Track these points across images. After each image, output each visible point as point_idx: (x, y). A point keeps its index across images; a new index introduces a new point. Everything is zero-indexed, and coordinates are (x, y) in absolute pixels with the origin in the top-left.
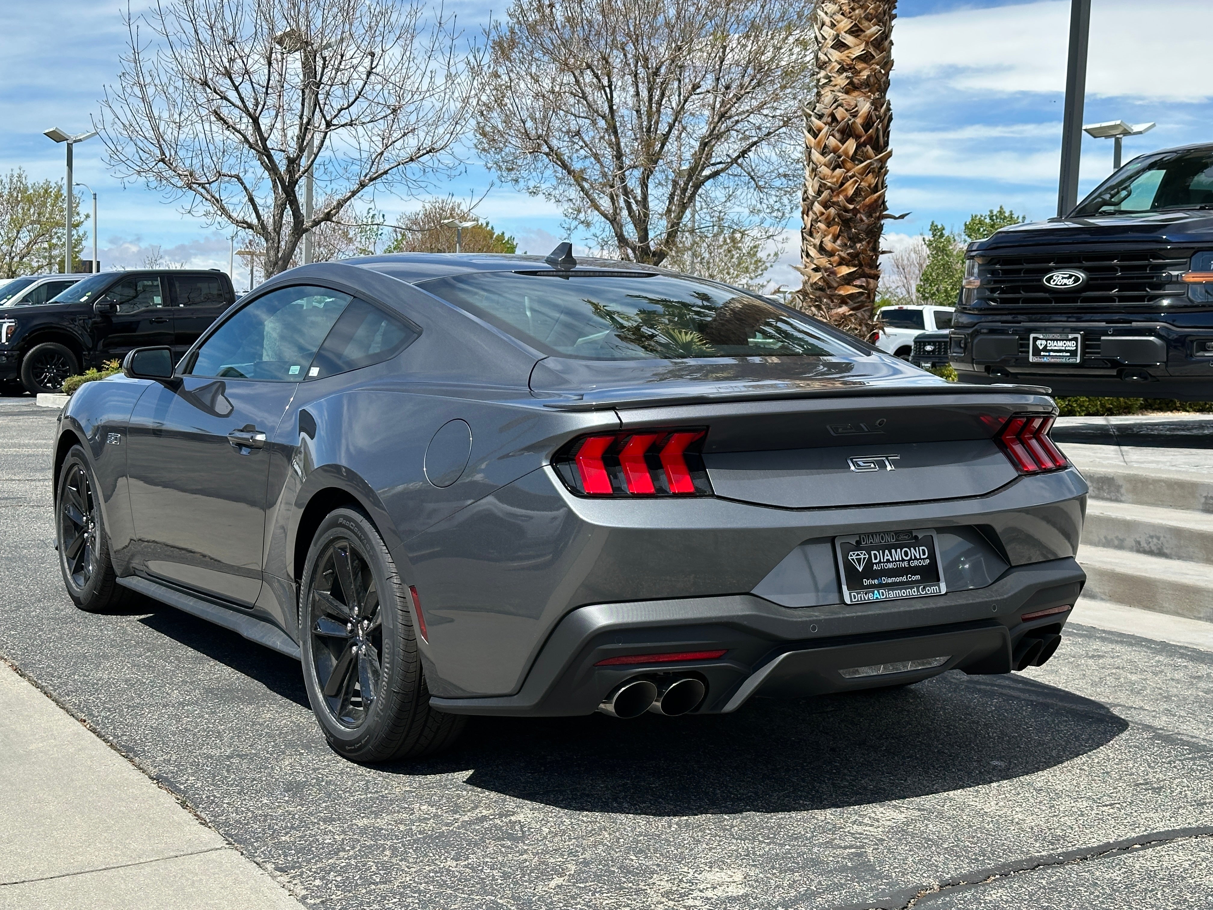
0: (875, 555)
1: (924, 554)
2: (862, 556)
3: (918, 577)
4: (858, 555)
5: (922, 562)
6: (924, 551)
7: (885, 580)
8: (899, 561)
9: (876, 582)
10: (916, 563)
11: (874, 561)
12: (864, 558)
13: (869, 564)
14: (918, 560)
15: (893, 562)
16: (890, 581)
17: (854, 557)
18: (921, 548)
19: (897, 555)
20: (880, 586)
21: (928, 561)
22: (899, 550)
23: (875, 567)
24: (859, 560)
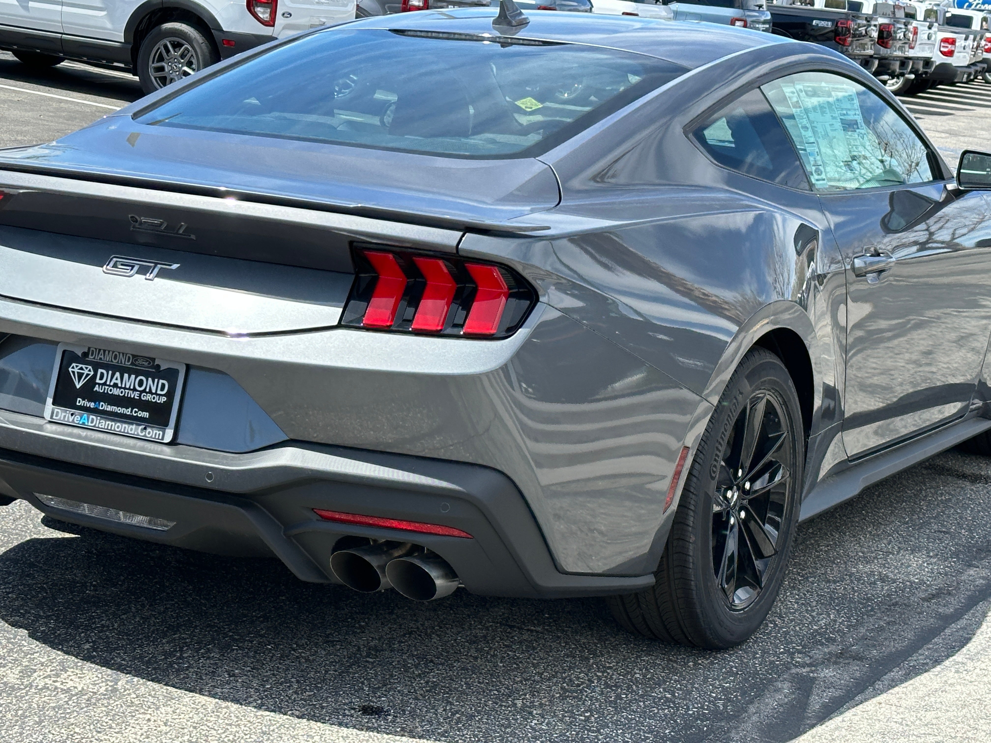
0: (102, 374)
1: (162, 389)
2: (86, 372)
3: (146, 415)
4: (81, 369)
5: (157, 398)
6: (163, 386)
7: (104, 406)
10: (149, 397)
11: (98, 381)
12: (88, 375)
13: (92, 382)
14: (152, 394)
15: (121, 388)
16: (109, 408)
17: (76, 370)
20: (95, 411)
21: (164, 399)
22: (133, 377)
23: (96, 388)
24: (80, 375)
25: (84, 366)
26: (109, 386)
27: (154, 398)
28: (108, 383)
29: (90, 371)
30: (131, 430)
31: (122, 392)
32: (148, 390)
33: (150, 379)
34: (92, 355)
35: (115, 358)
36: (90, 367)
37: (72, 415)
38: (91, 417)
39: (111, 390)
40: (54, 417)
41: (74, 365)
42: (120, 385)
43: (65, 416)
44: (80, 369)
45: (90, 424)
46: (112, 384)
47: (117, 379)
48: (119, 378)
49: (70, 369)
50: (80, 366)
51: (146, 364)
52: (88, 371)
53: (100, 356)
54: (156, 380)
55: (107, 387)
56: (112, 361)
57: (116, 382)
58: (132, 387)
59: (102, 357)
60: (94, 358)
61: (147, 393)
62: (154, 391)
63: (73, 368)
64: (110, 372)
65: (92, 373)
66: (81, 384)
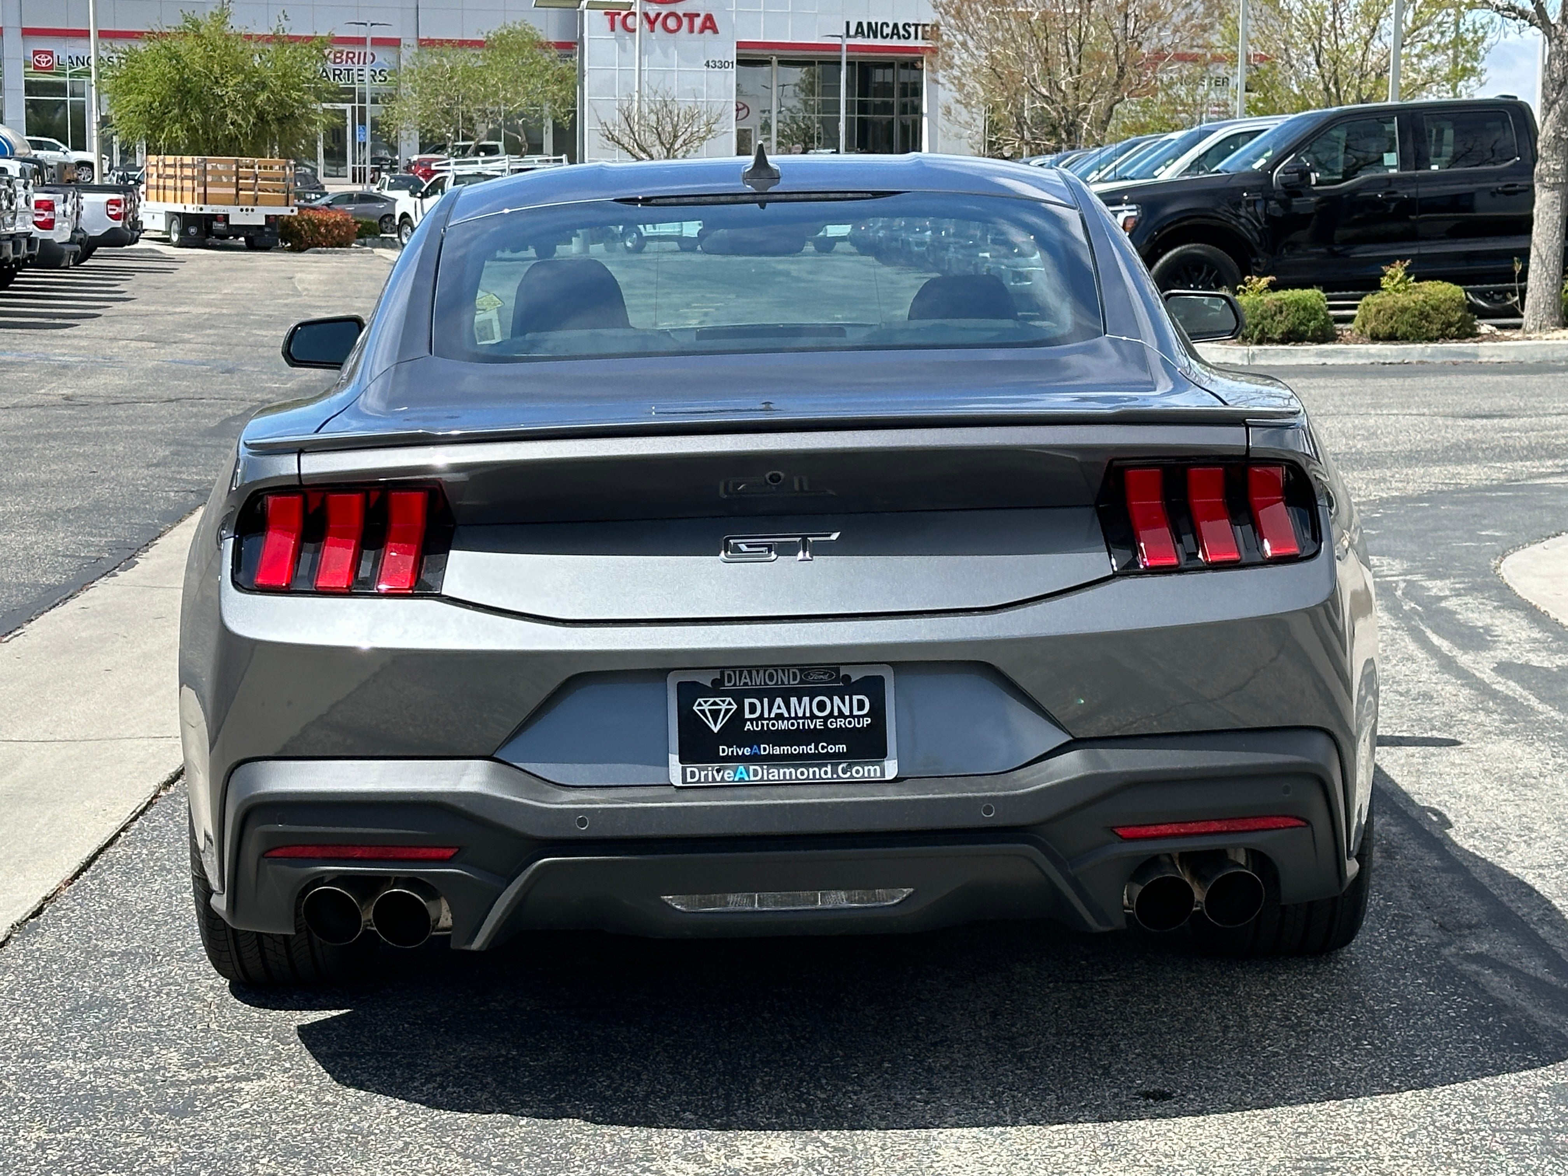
2: (724, 707)
4: (715, 703)
8: (804, 717)
9: (747, 751)
12: (727, 711)
14: (845, 717)
16: (777, 751)
17: (706, 707)
18: (855, 698)
19: (801, 707)
20: (755, 759)
22: (806, 699)
23: (748, 726)
25: (717, 700)
26: (769, 719)
27: (850, 723)
28: (766, 716)
29: (730, 704)
30: (826, 773)
31: (793, 725)
32: (836, 713)
33: (836, 698)
34: (729, 681)
35: (771, 679)
36: (728, 699)
37: (718, 771)
38: (752, 768)
39: (773, 725)
40: (689, 780)
41: (701, 700)
42: (786, 715)
43: (706, 776)
44: (711, 705)
45: (752, 778)
46: (772, 715)
47: (779, 708)
48: (782, 705)
49: (695, 708)
50: (712, 700)
51: (826, 677)
52: (727, 704)
53: (743, 681)
54: (847, 698)
55: (765, 722)
56: (766, 684)
57: (779, 711)
58: (808, 715)
59: (748, 680)
60: (735, 685)
61: (836, 718)
62: (847, 713)
63: (700, 705)
64: (766, 700)
65: (735, 707)
66: (719, 726)
